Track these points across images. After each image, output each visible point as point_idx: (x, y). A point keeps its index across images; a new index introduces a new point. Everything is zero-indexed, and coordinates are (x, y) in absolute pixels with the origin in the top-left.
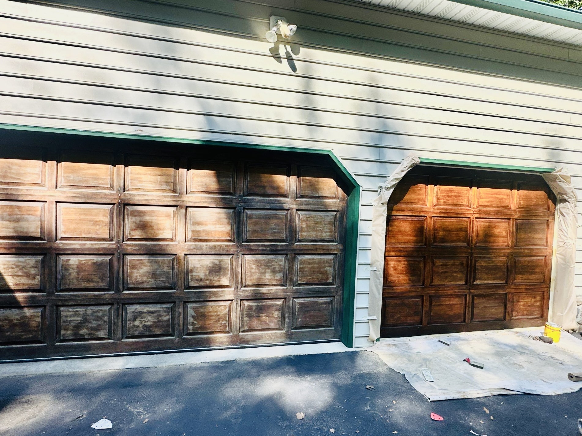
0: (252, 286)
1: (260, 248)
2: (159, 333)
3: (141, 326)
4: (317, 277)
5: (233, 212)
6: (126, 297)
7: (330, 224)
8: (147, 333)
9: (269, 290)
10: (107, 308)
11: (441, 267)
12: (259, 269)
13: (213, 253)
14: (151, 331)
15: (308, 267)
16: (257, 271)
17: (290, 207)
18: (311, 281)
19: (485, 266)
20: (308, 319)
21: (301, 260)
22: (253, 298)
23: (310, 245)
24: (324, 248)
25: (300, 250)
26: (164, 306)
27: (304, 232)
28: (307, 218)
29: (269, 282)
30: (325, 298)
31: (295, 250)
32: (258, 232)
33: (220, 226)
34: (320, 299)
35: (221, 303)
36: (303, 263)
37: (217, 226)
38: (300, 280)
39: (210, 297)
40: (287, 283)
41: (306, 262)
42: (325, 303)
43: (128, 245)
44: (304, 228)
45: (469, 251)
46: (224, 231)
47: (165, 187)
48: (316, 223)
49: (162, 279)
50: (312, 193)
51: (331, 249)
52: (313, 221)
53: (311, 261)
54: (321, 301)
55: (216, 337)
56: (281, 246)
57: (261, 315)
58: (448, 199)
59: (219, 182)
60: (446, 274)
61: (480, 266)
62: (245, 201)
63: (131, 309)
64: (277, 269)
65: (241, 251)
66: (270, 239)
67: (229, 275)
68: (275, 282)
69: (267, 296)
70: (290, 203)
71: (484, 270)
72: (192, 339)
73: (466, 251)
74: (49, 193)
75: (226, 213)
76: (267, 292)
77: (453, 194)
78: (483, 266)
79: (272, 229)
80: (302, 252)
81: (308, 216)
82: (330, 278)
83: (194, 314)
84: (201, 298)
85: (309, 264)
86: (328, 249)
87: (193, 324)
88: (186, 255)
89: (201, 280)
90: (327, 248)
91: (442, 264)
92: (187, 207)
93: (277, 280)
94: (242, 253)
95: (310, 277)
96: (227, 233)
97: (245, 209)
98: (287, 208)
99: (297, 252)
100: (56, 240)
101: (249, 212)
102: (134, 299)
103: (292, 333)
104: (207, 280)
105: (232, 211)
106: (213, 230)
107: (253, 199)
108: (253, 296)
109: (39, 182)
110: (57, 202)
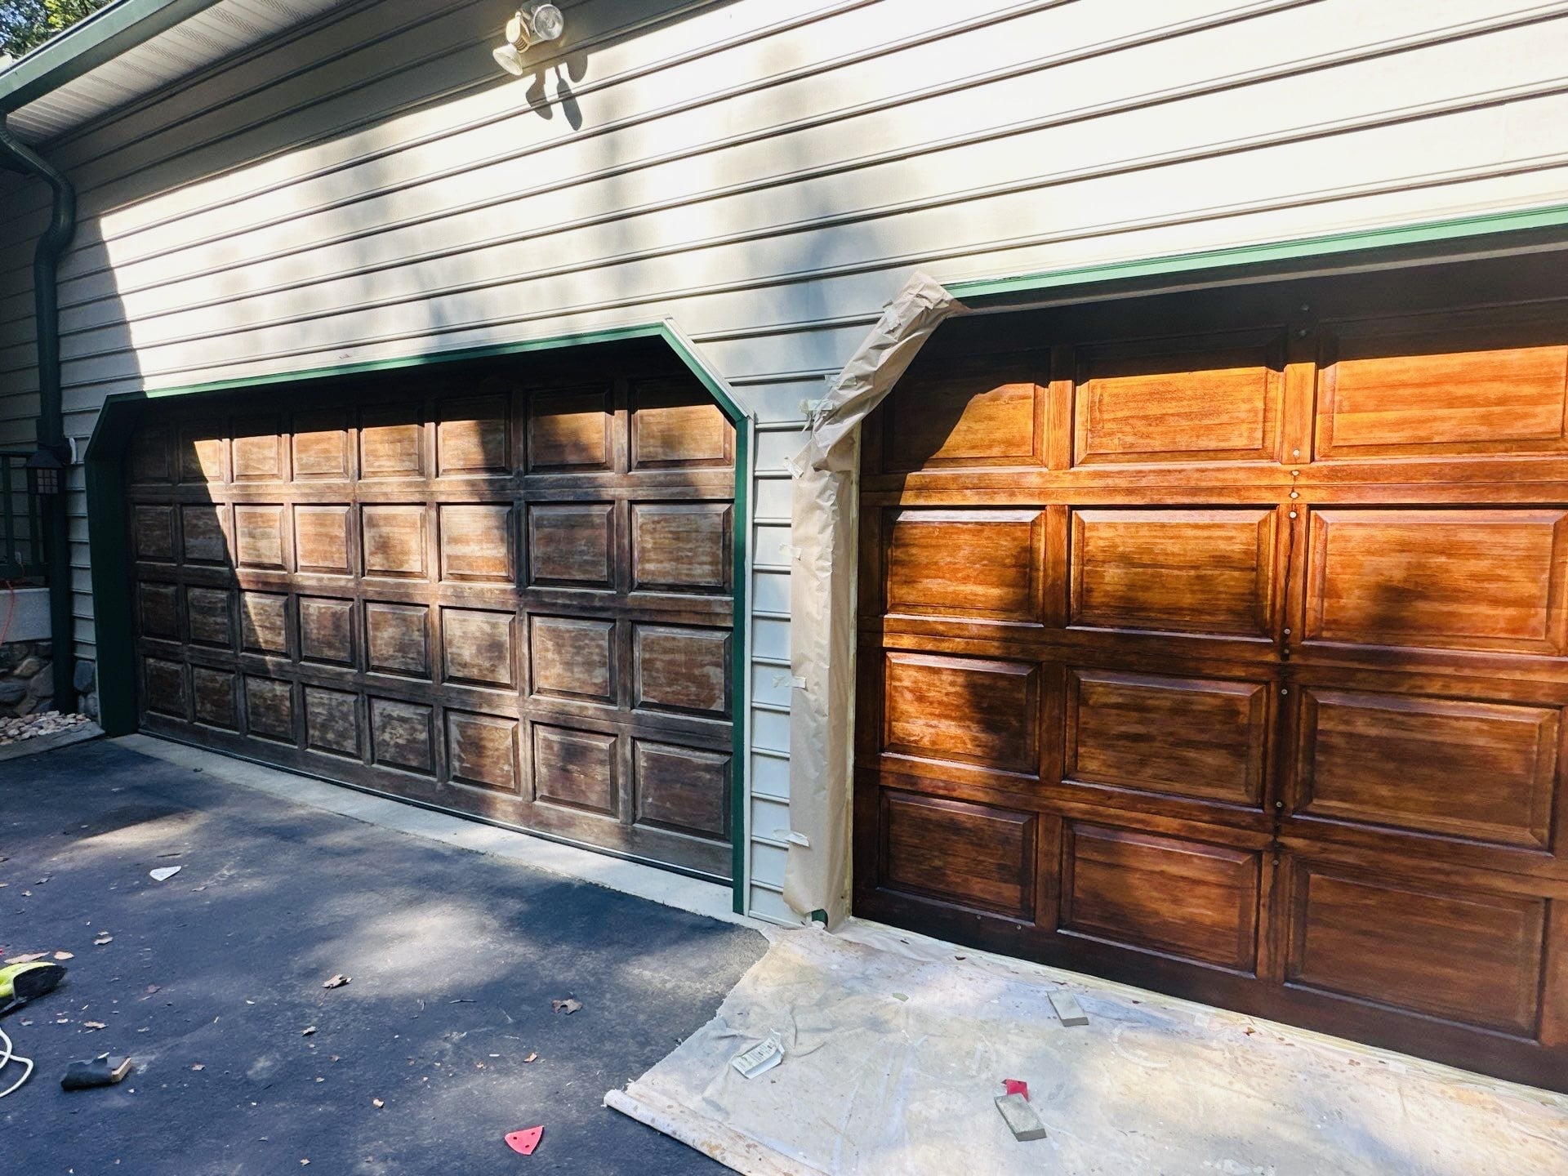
0: (551, 691)
1: (560, 601)
2: (414, 764)
3: (392, 743)
4: (685, 691)
5: (510, 511)
6: (371, 682)
7: (711, 539)
8: (400, 761)
9: (581, 707)
10: (351, 698)
11: (1114, 711)
12: (559, 653)
13: (480, 607)
14: (405, 758)
15: (661, 660)
16: (556, 657)
17: (614, 496)
18: (671, 699)
19: (1376, 742)
20: (668, 805)
21: (645, 639)
22: (551, 722)
23: (662, 599)
24: (699, 609)
25: (643, 611)
26: (419, 711)
27: (649, 561)
28: (654, 522)
29: (580, 687)
30: (711, 755)
31: (631, 610)
32: (554, 562)
33: (489, 546)
34: (698, 754)
35: (501, 723)
36: (649, 646)
37: (485, 546)
38: (645, 693)
39: (480, 707)
40: (619, 698)
41: (656, 647)
42: (708, 768)
43: (369, 584)
44: (649, 551)
45: (1271, 657)
46: (496, 558)
47: (408, 465)
48: (677, 537)
49: (411, 656)
50: (665, 455)
51: (717, 614)
52: (671, 532)
53: (668, 645)
54: (700, 761)
55: (495, 798)
56: (602, 598)
57: (570, 767)
58: (1144, 430)
59: (484, 444)
60: (1143, 747)
61: (1342, 734)
62: (528, 485)
63: (379, 706)
64: (596, 658)
65: (526, 605)
66: (578, 578)
67: (508, 662)
68: (591, 691)
69: (578, 721)
70: (614, 484)
71: (1371, 755)
72: (461, 790)
73: (1249, 655)
74: (285, 490)
75: (497, 515)
76: (577, 711)
77: (1171, 407)
78: (1361, 737)
79: (582, 553)
80: (646, 618)
81: (656, 518)
82: (719, 697)
83: (459, 738)
84: (467, 705)
85: (665, 651)
86: (709, 614)
87: (461, 760)
88: (442, 607)
89: (465, 665)
90: (706, 609)
91: (1120, 700)
92: (440, 504)
93: (595, 684)
94: (528, 610)
95: (668, 689)
96: (501, 563)
97: (529, 504)
98: (609, 498)
99: (636, 616)
100: (296, 571)
101: (535, 512)
102: (380, 688)
103: (635, 832)
104: (473, 666)
105: (507, 509)
106: (479, 554)
107: (541, 480)
108: (551, 717)
109: (275, 472)
110: (294, 505)
